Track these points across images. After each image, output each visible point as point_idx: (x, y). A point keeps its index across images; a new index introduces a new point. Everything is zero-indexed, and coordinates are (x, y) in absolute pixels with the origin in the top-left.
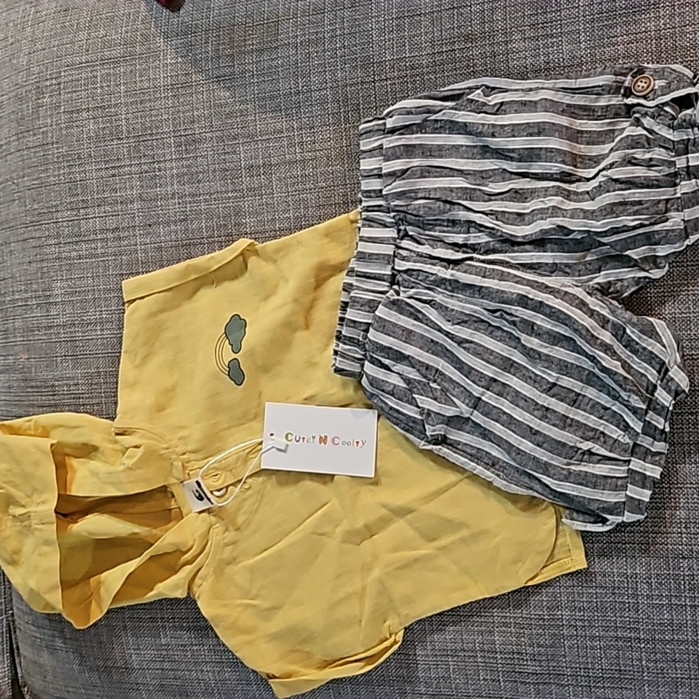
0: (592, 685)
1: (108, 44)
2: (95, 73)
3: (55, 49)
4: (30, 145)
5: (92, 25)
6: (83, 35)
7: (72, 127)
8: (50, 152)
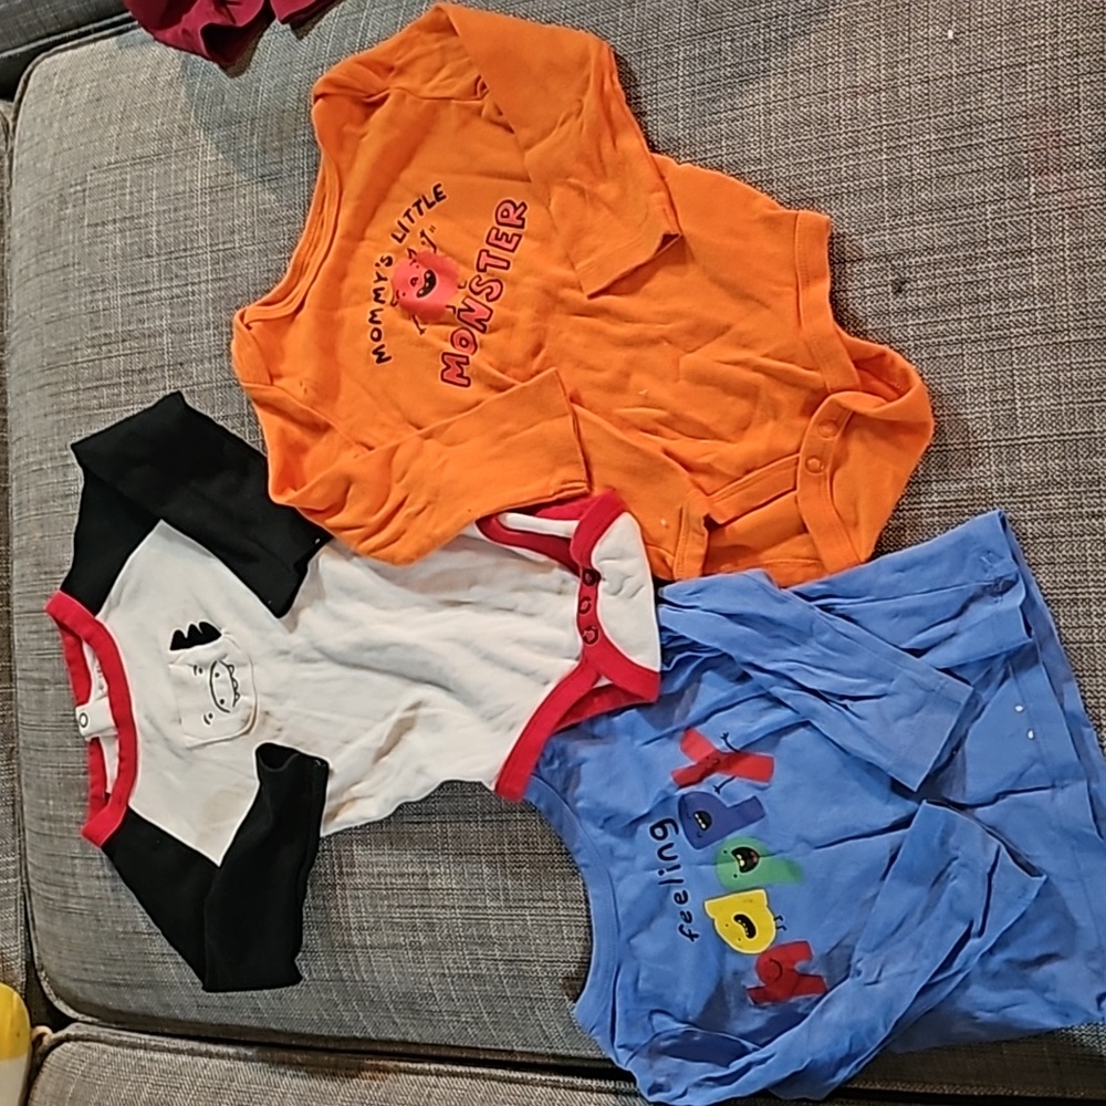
1: (140, 139)
2: (124, 176)
3: (82, 148)
4: (50, 267)
5: (125, 118)
6: (113, 130)
7: (96, 243)
8: (71, 276)
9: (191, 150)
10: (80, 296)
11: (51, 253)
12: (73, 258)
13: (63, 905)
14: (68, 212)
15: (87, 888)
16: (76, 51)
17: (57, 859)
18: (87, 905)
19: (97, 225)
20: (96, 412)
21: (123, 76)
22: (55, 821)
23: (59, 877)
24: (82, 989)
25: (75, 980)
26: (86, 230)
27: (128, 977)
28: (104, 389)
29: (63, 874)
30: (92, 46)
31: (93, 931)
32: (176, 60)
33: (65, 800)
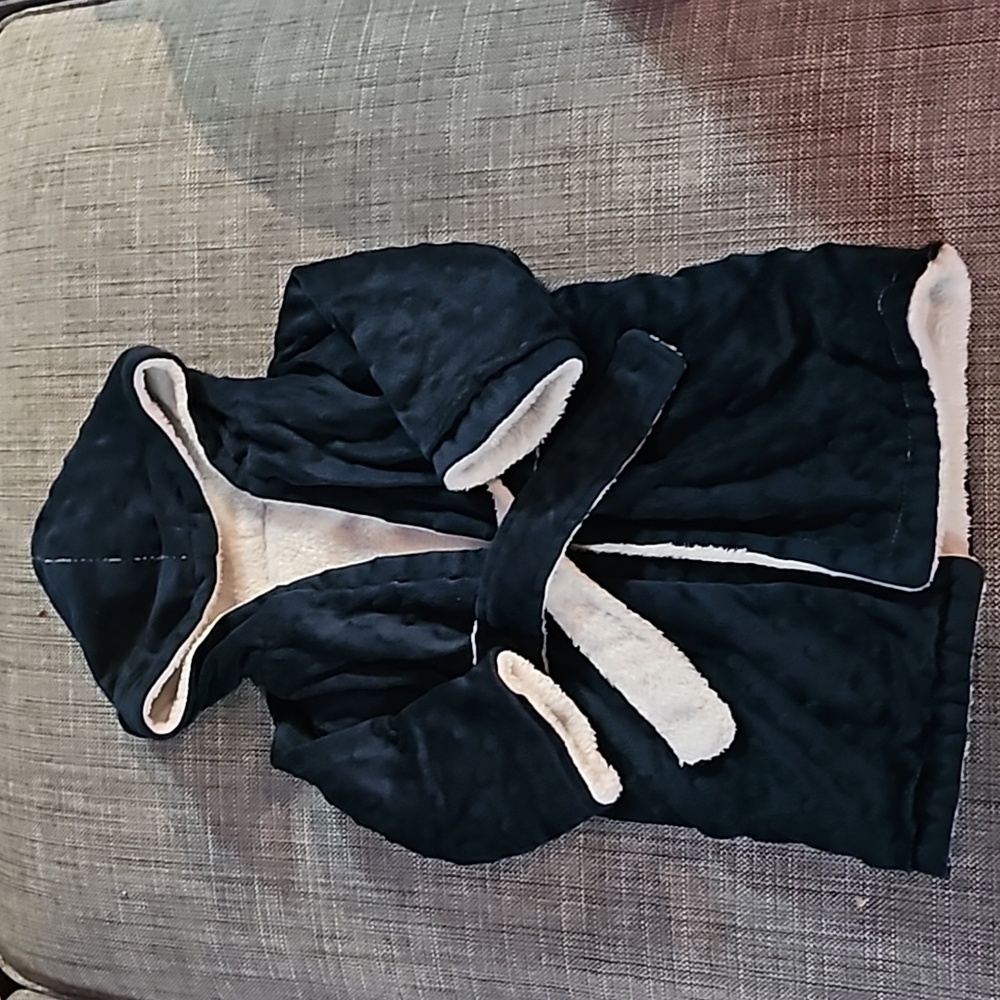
9: (179, 141)
10: (56, 280)
11: (25, 230)
12: (49, 239)
13: (20, 883)
14: (44, 190)
15: (46, 871)
16: (51, 16)
17: (16, 839)
18: (46, 887)
19: (75, 208)
20: (70, 400)
21: (104, 52)
22: (15, 802)
23: (17, 857)
24: (34, 962)
25: (28, 953)
26: (64, 213)
27: (85, 958)
28: (80, 378)
29: (22, 854)
30: (68, 13)
31: (51, 912)
32: (162, 43)
33: (27, 784)
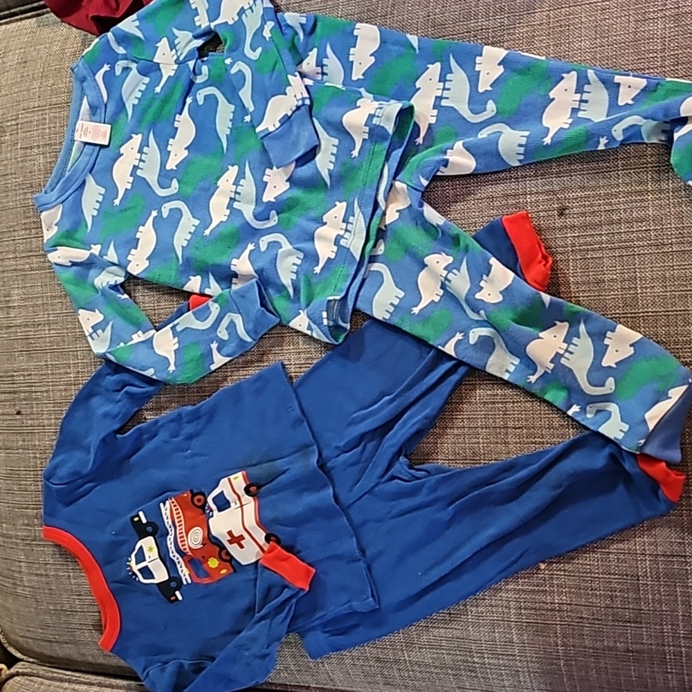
0: (430, 626)
1: (56, 92)
2: (44, 116)
3: (15, 95)
5: (44, 77)
6: (36, 84)
7: (26, 161)
8: (10, 182)
10: (16, 195)
12: (11, 169)
13: (14, 590)
14: (6, 138)
15: (29, 581)
16: (8, 26)
17: (9, 561)
18: (29, 592)
19: (27, 148)
20: (28, 273)
21: (42, 47)
22: (7, 537)
23: (11, 573)
24: (26, 642)
25: (22, 637)
26: (19, 151)
27: (57, 637)
28: (34, 258)
29: (13, 571)
30: (19, 23)
31: (34, 608)
32: (78, 38)
33: (14, 525)
